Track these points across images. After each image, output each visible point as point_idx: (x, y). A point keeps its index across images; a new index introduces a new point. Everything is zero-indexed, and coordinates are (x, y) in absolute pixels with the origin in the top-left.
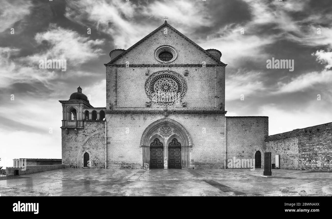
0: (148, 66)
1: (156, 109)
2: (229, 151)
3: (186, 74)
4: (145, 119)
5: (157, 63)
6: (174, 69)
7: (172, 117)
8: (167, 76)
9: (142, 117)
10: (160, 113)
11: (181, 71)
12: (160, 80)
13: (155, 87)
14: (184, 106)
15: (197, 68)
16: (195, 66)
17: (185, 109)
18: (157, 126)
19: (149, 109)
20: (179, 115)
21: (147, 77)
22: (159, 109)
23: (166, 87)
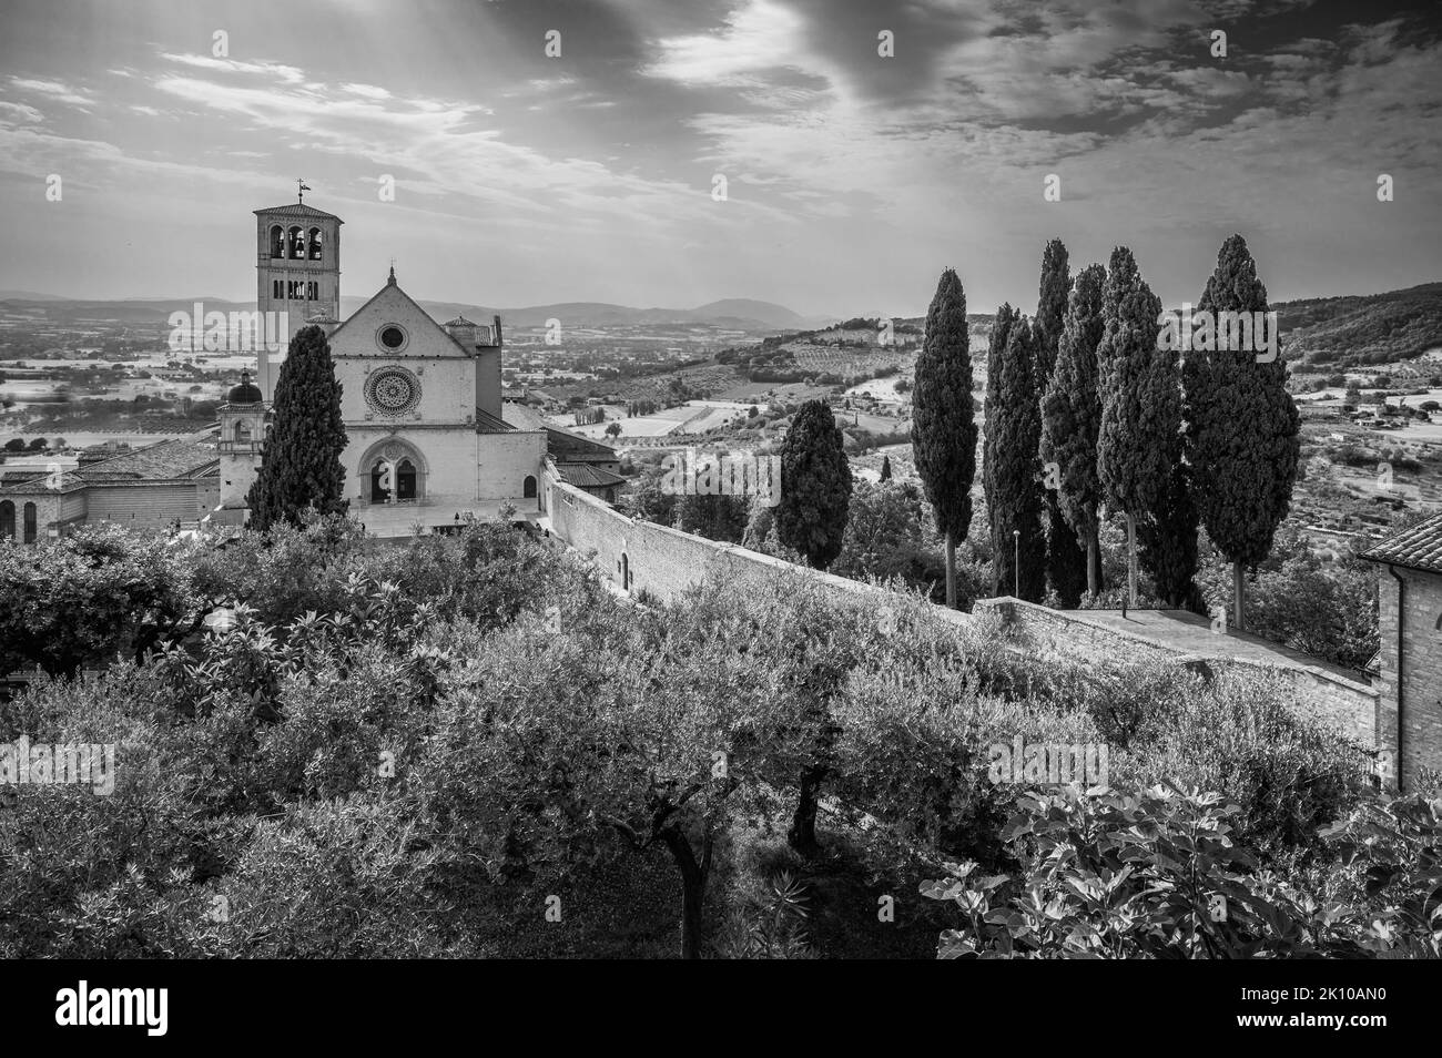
0: (368, 357)
1: (379, 423)
2: (482, 477)
3: (420, 373)
4: (364, 437)
5: (379, 353)
6: (404, 364)
7: (402, 435)
8: (393, 374)
9: (360, 434)
10: (385, 428)
11: (412, 366)
12: (384, 380)
13: (378, 390)
14: (418, 419)
15: (435, 362)
16: (432, 358)
17: (419, 423)
18: (383, 446)
19: (370, 423)
20: (411, 432)
21: (366, 377)
22: (383, 424)
23: (393, 392)
